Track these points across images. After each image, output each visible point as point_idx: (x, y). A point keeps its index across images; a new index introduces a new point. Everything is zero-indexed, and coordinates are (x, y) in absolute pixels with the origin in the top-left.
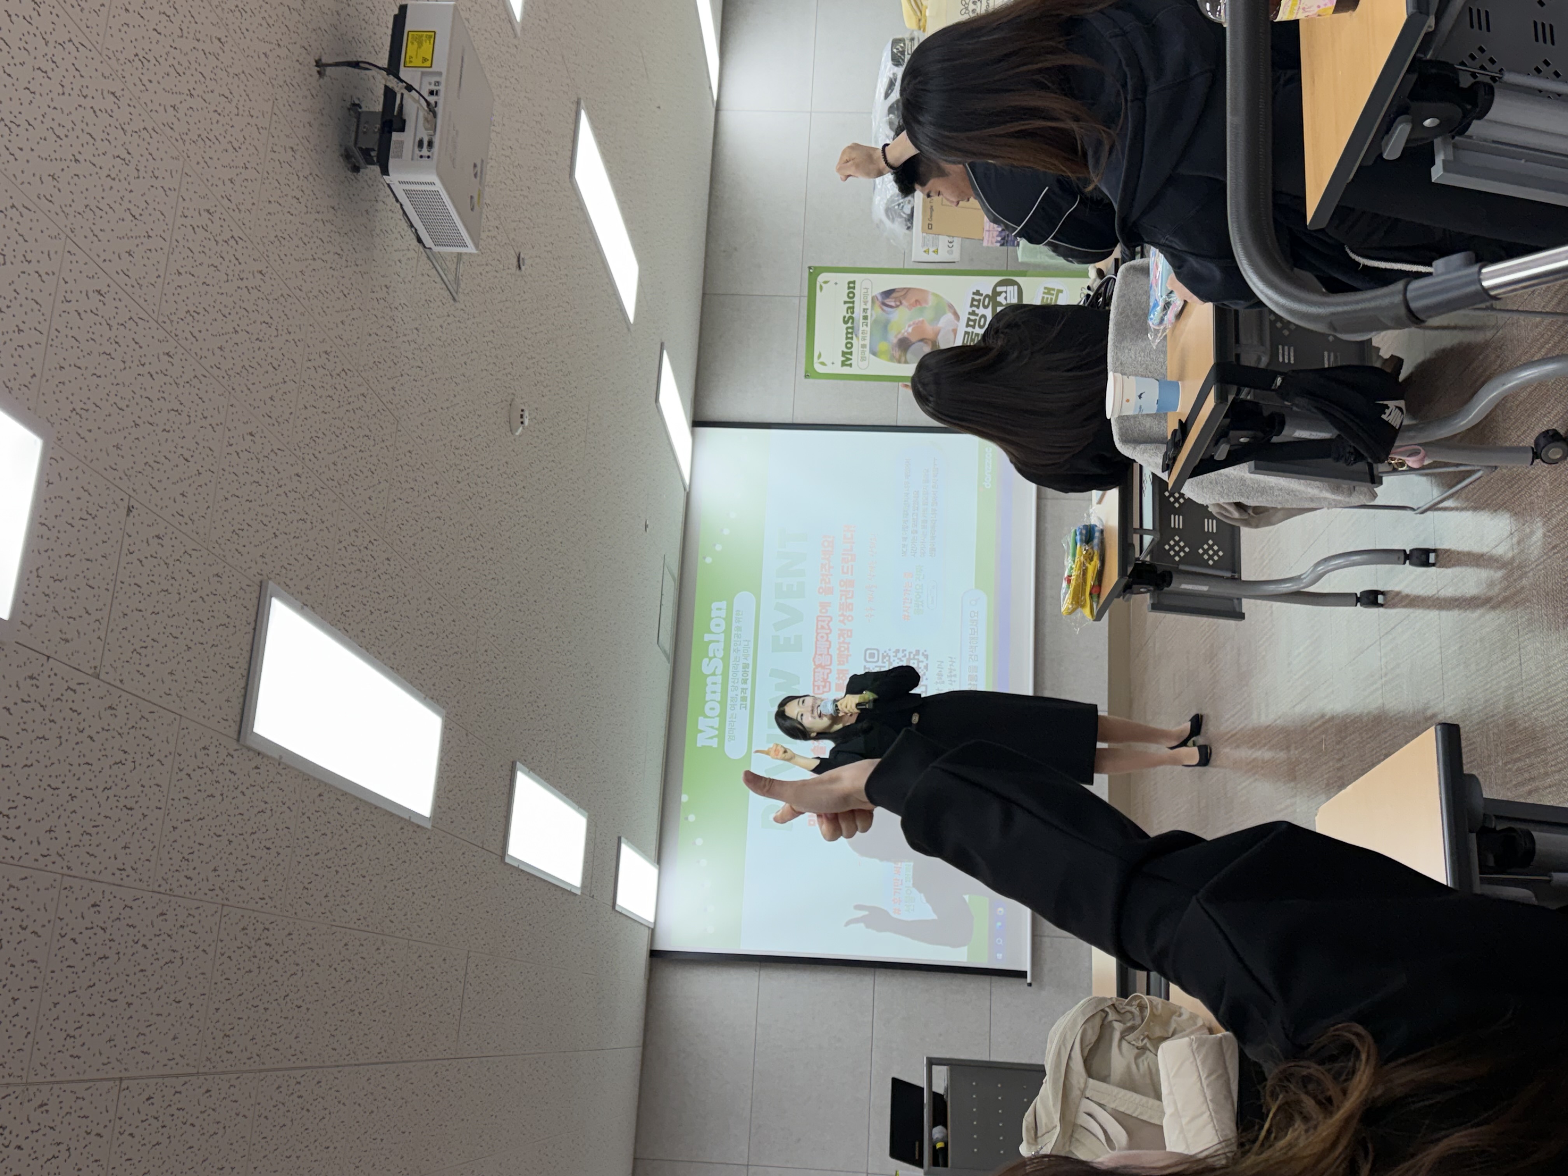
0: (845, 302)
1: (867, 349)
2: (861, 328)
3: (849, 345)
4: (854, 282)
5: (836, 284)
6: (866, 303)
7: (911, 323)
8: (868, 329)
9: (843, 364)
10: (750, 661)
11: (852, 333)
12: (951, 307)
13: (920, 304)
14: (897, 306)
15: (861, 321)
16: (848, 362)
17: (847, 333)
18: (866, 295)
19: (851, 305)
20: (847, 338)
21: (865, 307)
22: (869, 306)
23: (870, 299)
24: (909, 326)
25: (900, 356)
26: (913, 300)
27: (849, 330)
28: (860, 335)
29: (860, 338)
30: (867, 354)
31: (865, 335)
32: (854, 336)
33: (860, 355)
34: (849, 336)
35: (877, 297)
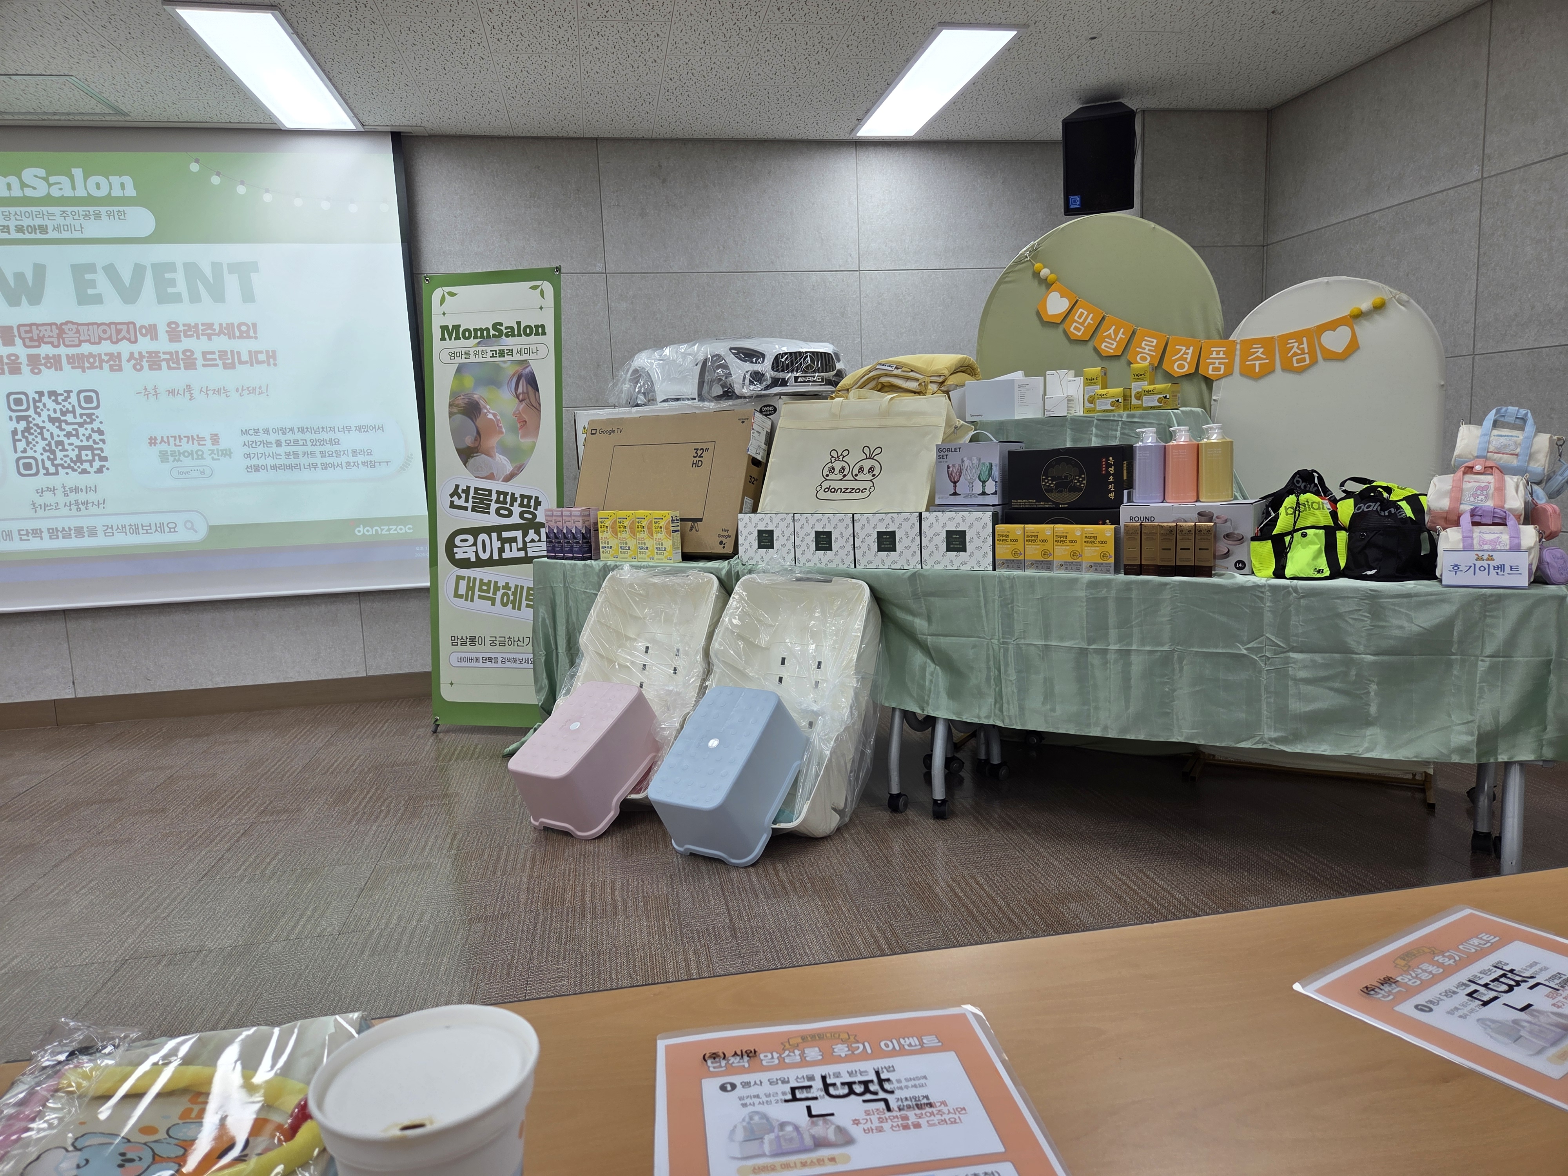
0: (519, 323)
1: (464, 361)
2: (488, 349)
3: (468, 334)
4: (544, 333)
5: (541, 308)
6: (520, 352)
7: (498, 417)
8: (488, 359)
9: (444, 328)
10: (52, 235)
11: (482, 336)
12: (519, 469)
13: (522, 427)
14: (518, 397)
15: (497, 348)
16: (446, 336)
17: (481, 330)
18: (528, 351)
19: (516, 333)
20: (476, 330)
21: (515, 352)
22: (517, 357)
23: (525, 357)
24: (495, 415)
25: (457, 406)
26: (526, 417)
27: (485, 332)
28: (481, 349)
29: (477, 349)
30: (458, 360)
31: (480, 355)
32: (479, 340)
33: (456, 350)
34: (479, 332)
35: (527, 367)
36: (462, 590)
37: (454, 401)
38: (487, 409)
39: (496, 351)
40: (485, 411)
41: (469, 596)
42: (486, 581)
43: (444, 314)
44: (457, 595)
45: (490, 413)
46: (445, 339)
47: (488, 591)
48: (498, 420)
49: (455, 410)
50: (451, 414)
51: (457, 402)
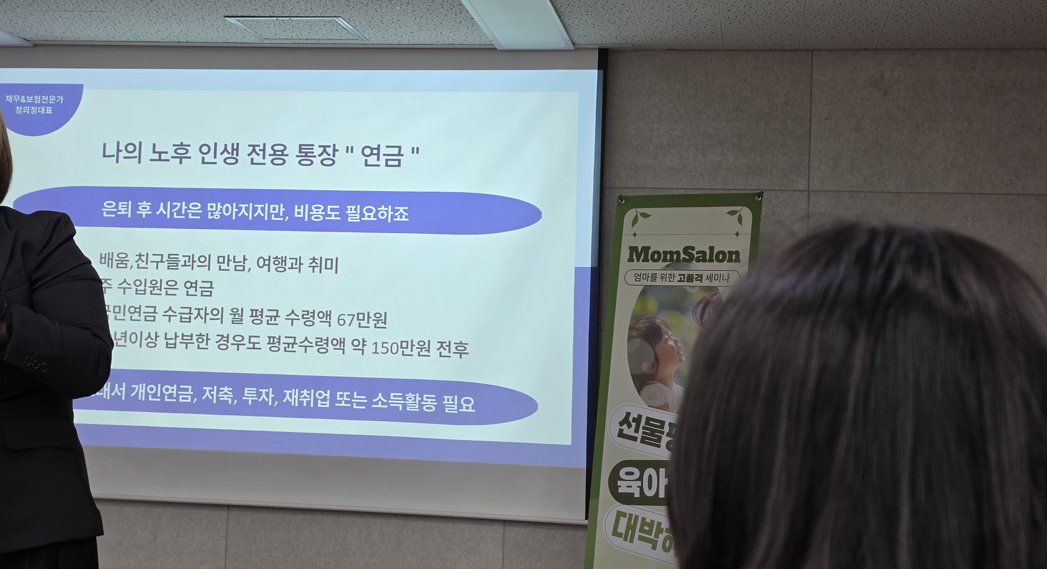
0: (712, 248)
1: (650, 283)
2: (677, 273)
3: (657, 256)
4: (738, 260)
5: (737, 234)
6: (710, 278)
7: (680, 345)
8: (676, 283)
9: (633, 249)
11: (671, 259)
14: (702, 325)
15: (686, 273)
16: (635, 257)
17: (672, 253)
18: (719, 277)
19: (708, 258)
20: (665, 253)
21: (704, 277)
22: (706, 283)
23: (715, 283)
24: (676, 342)
25: (637, 329)
27: (675, 256)
28: (669, 272)
29: (665, 272)
30: (644, 282)
31: (668, 279)
32: (668, 263)
33: (643, 272)
34: (668, 256)
35: (716, 294)
36: (622, 529)
37: (635, 324)
38: (668, 335)
39: (684, 275)
40: (667, 337)
41: (628, 536)
42: (648, 520)
43: (635, 235)
44: (615, 533)
45: (671, 339)
46: (633, 261)
47: (650, 532)
48: (678, 348)
49: (634, 333)
50: (630, 338)
51: (637, 326)
